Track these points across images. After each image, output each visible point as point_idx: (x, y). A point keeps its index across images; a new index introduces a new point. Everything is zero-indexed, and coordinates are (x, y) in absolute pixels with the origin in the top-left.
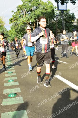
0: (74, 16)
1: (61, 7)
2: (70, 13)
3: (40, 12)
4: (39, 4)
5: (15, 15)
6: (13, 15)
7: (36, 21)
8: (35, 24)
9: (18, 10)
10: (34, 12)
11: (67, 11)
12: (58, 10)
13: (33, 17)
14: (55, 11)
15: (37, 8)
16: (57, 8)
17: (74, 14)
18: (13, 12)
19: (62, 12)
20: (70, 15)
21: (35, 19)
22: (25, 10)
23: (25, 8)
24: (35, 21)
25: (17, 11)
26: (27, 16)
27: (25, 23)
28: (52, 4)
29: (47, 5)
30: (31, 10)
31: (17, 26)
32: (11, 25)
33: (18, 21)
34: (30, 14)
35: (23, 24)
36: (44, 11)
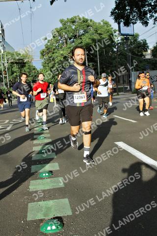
0: (147, 44)
1: (125, 30)
2: (140, 39)
3: (89, 38)
4: (88, 26)
5: (49, 44)
6: (47, 44)
9: (54, 37)
11: (135, 37)
12: (120, 34)
15: (86, 32)
16: (117, 32)
17: (145, 41)
18: (46, 39)
19: (126, 37)
20: (140, 43)
22: (66, 36)
23: (66, 33)
26: (68, 46)
27: (65, 57)
28: (111, 26)
29: (102, 27)
30: (76, 35)
31: (53, 62)
32: (43, 61)
33: (53, 53)
34: (73, 41)
35: (62, 59)
36: (96, 37)
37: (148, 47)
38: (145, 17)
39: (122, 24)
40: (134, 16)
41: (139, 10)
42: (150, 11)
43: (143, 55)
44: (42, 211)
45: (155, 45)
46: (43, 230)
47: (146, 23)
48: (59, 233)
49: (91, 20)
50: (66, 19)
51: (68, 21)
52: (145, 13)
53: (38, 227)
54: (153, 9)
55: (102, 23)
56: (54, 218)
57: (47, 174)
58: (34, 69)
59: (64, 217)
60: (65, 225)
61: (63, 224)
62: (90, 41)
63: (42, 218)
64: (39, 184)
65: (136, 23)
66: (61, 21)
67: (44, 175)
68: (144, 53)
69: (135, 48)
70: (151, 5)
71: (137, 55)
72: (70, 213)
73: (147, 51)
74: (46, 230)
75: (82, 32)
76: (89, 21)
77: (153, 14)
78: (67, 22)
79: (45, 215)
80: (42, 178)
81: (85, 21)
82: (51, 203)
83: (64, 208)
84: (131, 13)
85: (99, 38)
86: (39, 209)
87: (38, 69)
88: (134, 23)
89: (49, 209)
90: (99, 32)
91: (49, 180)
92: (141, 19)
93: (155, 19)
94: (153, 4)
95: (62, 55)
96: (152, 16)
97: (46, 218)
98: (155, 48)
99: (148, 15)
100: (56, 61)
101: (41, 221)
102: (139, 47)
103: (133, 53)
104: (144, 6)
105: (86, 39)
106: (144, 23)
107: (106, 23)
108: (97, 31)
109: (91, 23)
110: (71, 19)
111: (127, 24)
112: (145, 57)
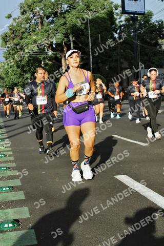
2: (154, 20)
5: (15, 24)
6: (12, 25)
8: (65, 48)
10: (64, 18)
11: (147, 16)
13: (62, 30)
14: (115, 16)
15: (72, 7)
17: (162, 22)
19: (133, 17)
20: (153, 26)
21: (66, 35)
23: (41, 9)
25: (20, 15)
26: (45, 28)
30: (56, 12)
32: (6, 50)
33: (22, 39)
34: (53, 21)
75: (65, 7)
95: (35, 41)
108: (88, 6)
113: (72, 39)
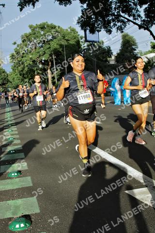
0: (111, 50)
1: (91, 37)
3: (57, 44)
5: (18, 48)
6: (16, 49)
7: (53, 58)
8: (50, 63)
9: (23, 42)
10: (49, 44)
12: (86, 41)
13: (48, 52)
14: (81, 43)
15: (54, 37)
16: (84, 39)
17: (110, 47)
18: (15, 43)
19: (92, 43)
20: (104, 50)
21: (51, 55)
23: (35, 38)
24: (50, 58)
25: (21, 42)
26: (37, 50)
27: (34, 61)
28: (77, 33)
29: (69, 33)
30: (44, 41)
31: (22, 66)
32: (12, 64)
33: (23, 57)
34: (42, 46)
35: (31, 63)
36: (64, 43)
37: (112, 53)
38: (109, 26)
39: (88, 31)
40: (99, 24)
41: (104, 19)
42: (113, 20)
43: (108, 61)
44: (11, 210)
45: (119, 52)
46: (11, 228)
47: (110, 32)
48: (27, 230)
49: (59, 27)
50: (35, 25)
51: (37, 26)
52: (109, 22)
53: (7, 225)
54: (116, 18)
55: (69, 30)
56: (23, 216)
57: (16, 174)
58: (4, 72)
59: (33, 215)
60: (33, 223)
61: (32, 221)
62: (58, 47)
63: (11, 216)
64: (8, 184)
65: (100, 31)
66: (31, 27)
67: (13, 174)
68: (108, 59)
69: (100, 54)
70: (114, 15)
71: (102, 61)
72: (38, 211)
73: (111, 57)
74: (14, 228)
75: (50, 38)
76: (57, 28)
77: (117, 23)
78: (36, 28)
79: (14, 214)
80: (10, 178)
81: (53, 27)
82: (19, 202)
83: (32, 207)
84: (96, 21)
85: (66, 44)
86: (8, 208)
87: (8, 73)
88: (99, 31)
89: (17, 208)
90: (66, 38)
91: (17, 180)
92: (105, 27)
93: (117, 28)
94: (116, 14)
95: (31, 59)
96: (115, 25)
97: (15, 217)
98: (118, 54)
99: (112, 24)
100: (26, 65)
101: (10, 219)
102: (103, 53)
103: (98, 59)
104: (108, 16)
105: (54, 45)
106: (108, 31)
107: (73, 30)
108: (64, 37)
109: (59, 30)
110: (40, 25)
111: (92, 31)
112: (109, 63)
113: (54, 57)
